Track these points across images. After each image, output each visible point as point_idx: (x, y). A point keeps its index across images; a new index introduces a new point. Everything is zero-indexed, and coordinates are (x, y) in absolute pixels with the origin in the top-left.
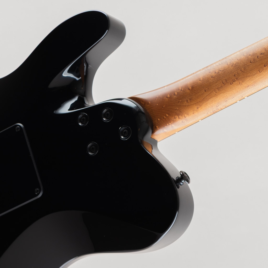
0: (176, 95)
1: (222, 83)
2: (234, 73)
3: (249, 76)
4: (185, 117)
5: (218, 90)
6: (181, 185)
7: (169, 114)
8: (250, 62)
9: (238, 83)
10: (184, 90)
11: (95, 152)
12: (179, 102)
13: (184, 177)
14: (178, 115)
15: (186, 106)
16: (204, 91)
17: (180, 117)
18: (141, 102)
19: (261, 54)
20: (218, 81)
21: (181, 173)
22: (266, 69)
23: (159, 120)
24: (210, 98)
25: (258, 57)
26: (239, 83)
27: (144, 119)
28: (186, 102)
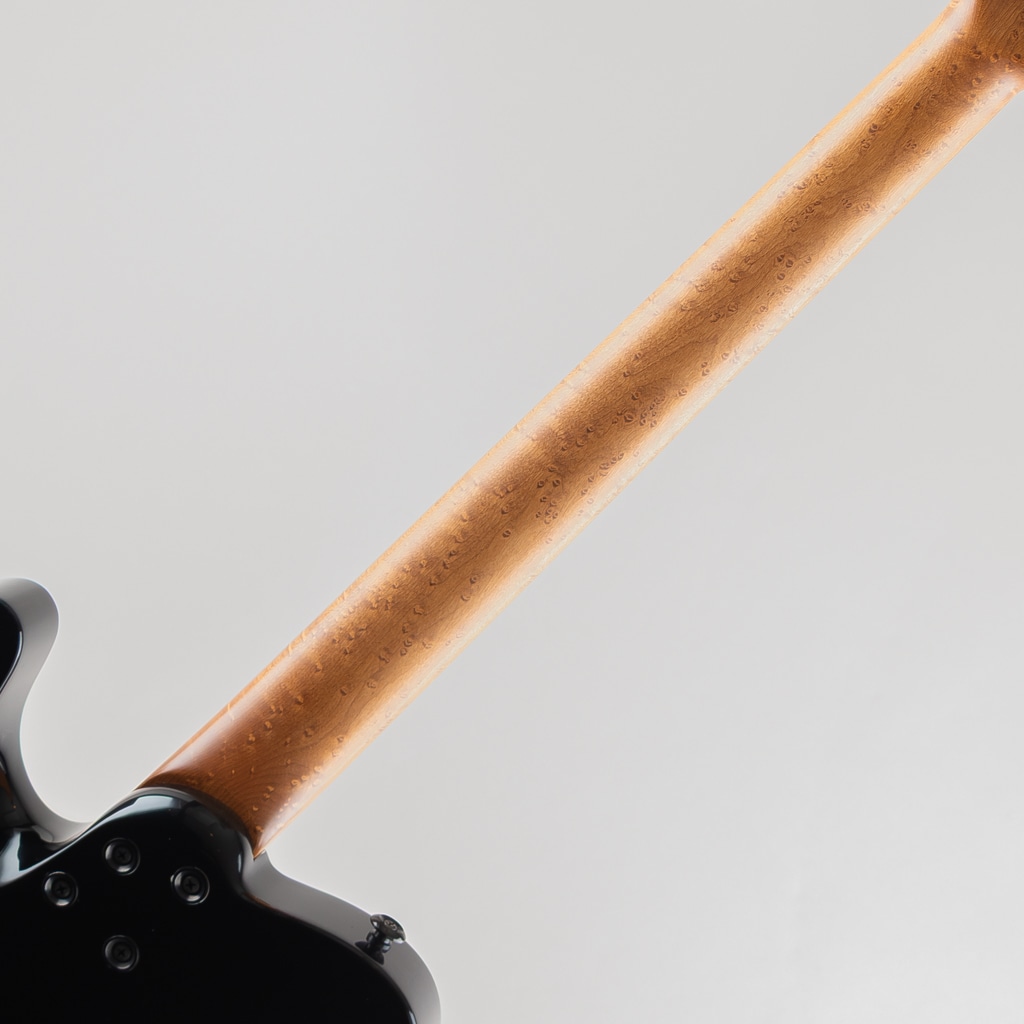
0: (270, 729)
1: (378, 660)
2: (401, 624)
3: (441, 620)
4: (315, 772)
5: (377, 680)
6: (385, 951)
7: (272, 784)
8: (431, 584)
9: (421, 646)
10: (284, 710)
11: (131, 957)
12: (286, 744)
13: (386, 929)
14: (298, 776)
15: (307, 747)
16: (340, 695)
17: (304, 778)
18: (188, 780)
19: (451, 555)
20: (366, 657)
21: (375, 924)
22: (479, 588)
23: (255, 809)
24: (364, 706)
25: (444, 565)
26: (424, 645)
27: (208, 818)
28: (304, 738)
